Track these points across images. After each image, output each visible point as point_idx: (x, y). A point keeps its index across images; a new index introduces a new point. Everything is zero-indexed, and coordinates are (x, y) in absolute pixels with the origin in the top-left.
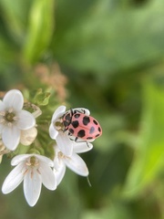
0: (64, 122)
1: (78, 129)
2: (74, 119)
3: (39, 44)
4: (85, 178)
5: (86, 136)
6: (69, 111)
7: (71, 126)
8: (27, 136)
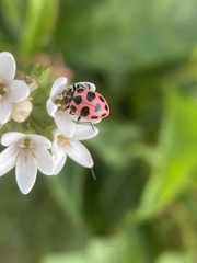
0: (65, 98)
1: (81, 106)
2: (76, 94)
3: (39, 32)
4: (89, 169)
5: (90, 116)
6: (71, 86)
7: (73, 103)
8: (20, 109)
